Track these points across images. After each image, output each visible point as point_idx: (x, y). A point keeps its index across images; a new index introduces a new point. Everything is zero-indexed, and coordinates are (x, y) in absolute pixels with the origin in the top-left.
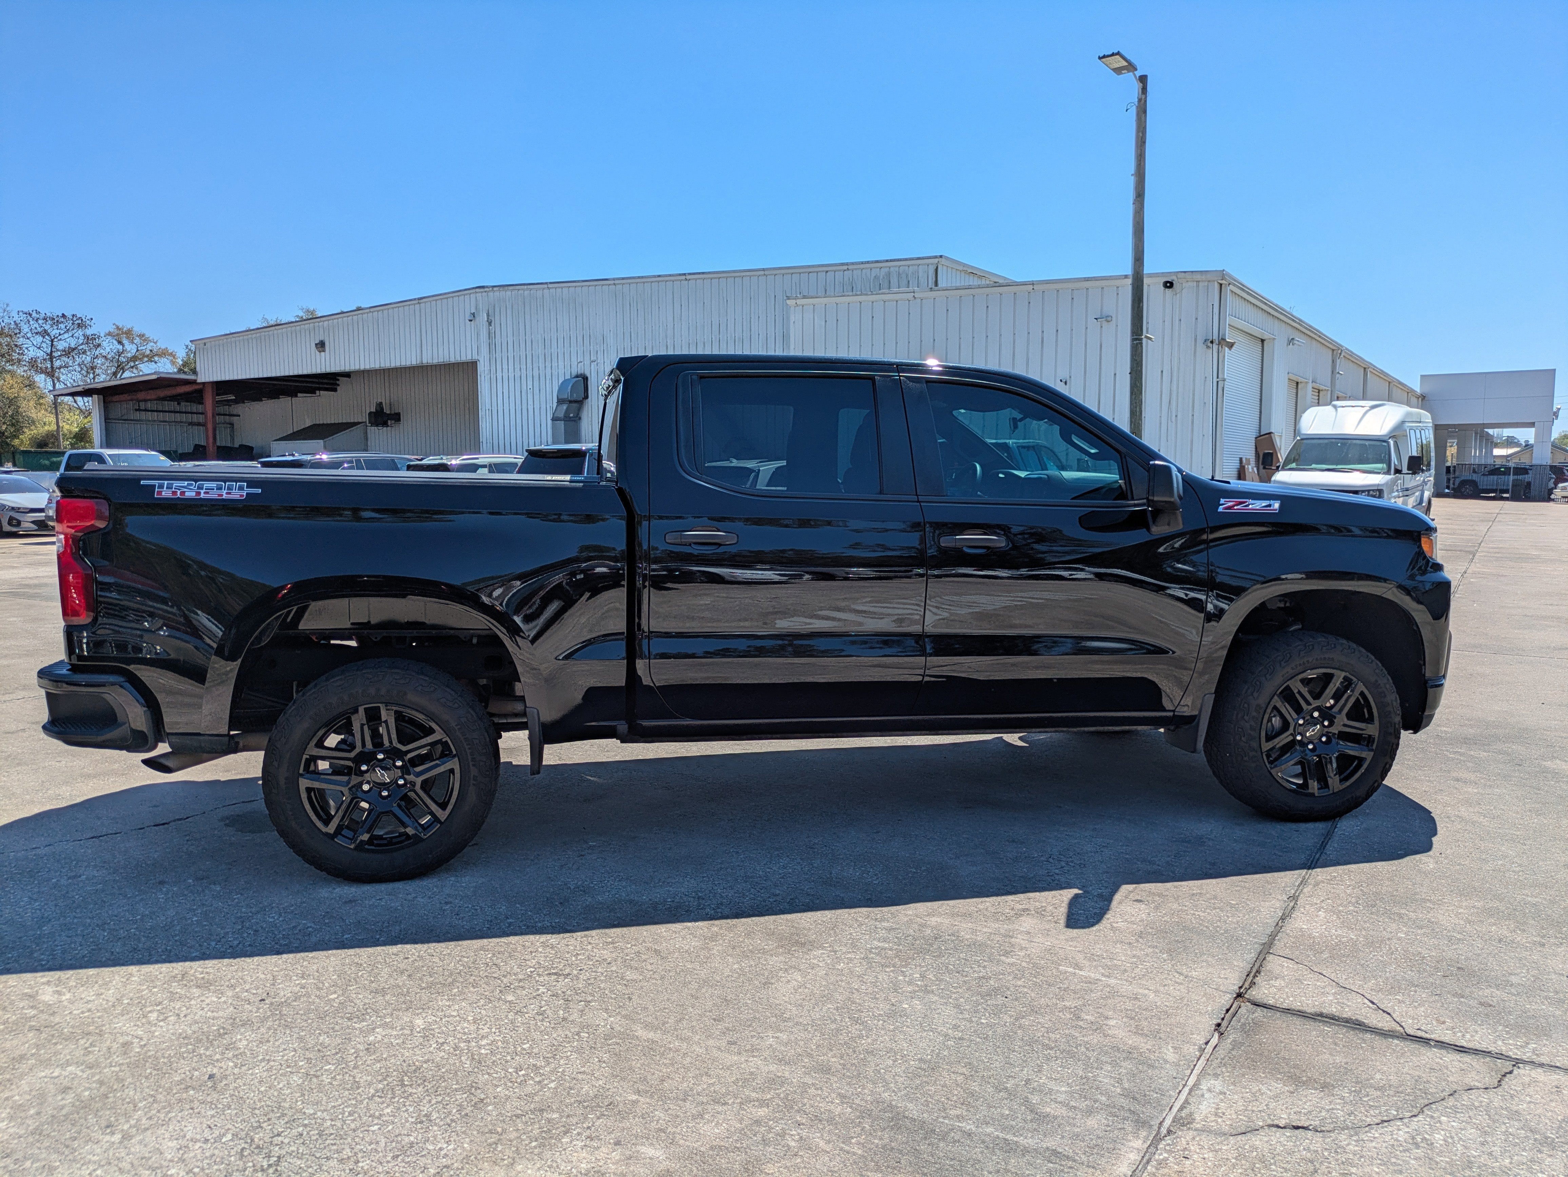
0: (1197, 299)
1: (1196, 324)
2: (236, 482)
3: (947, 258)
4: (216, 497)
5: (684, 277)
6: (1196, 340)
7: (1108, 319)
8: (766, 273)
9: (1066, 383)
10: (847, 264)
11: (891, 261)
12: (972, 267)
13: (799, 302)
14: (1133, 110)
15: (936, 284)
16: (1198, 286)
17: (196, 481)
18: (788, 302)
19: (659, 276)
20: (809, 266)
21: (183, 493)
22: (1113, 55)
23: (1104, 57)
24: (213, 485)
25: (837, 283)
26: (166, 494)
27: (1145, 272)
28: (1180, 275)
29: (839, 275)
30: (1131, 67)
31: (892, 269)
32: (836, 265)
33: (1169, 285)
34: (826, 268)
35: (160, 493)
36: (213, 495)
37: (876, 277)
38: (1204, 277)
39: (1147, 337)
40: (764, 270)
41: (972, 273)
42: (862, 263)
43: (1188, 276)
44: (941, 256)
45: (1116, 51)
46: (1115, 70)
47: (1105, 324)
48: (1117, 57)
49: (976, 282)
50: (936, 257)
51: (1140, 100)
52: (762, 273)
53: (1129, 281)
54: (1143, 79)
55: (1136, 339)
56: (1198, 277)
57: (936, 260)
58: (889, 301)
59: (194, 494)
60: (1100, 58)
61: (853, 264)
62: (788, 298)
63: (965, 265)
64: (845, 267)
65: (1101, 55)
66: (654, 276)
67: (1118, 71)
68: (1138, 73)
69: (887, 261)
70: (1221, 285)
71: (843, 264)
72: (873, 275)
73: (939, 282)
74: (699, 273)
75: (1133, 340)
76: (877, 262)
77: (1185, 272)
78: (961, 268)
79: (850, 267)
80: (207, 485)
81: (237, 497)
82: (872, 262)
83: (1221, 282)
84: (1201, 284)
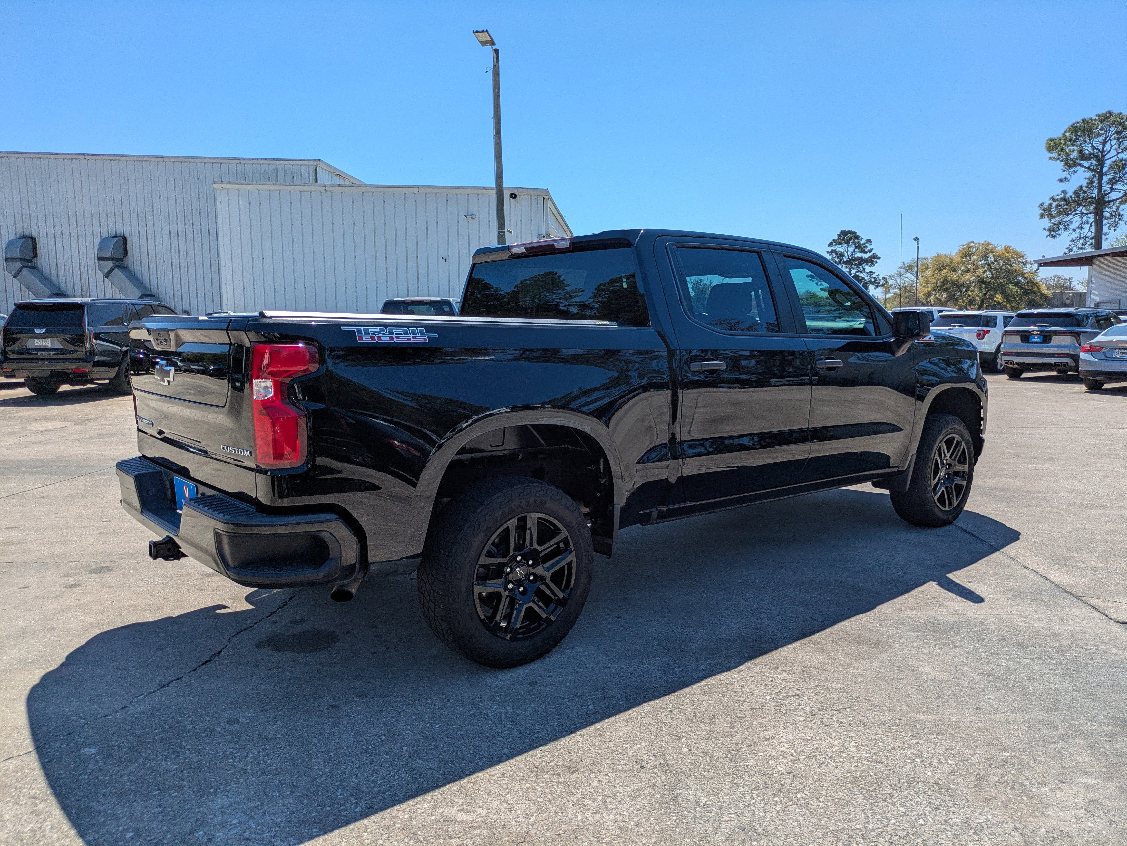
0: (531, 208)
1: (532, 223)
2: (417, 327)
3: (323, 162)
4: (405, 341)
5: (83, 157)
6: (532, 234)
7: (473, 216)
8: (165, 159)
9: (446, 260)
10: (239, 159)
11: (278, 160)
12: (340, 171)
13: (224, 186)
14: (490, 74)
15: (316, 181)
16: (531, 198)
17: (386, 327)
18: (215, 186)
19: (57, 154)
20: (205, 158)
21: (379, 338)
22: (483, 31)
23: (477, 32)
24: (400, 330)
25: (231, 172)
26: (366, 339)
27: (504, 186)
28: (520, 190)
29: (232, 167)
30: (492, 43)
31: (278, 166)
32: (229, 159)
33: (513, 196)
34: (221, 161)
35: (361, 338)
36: (403, 339)
37: (265, 171)
38: (535, 192)
39: (508, 231)
40: (163, 157)
41: (339, 175)
42: (253, 159)
43: (525, 191)
44: (319, 160)
45: (485, 30)
46: (481, 42)
47: (471, 220)
48: (486, 33)
49: (341, 181)
50: (315, 160)
51: (495, 66)
52: (162, 159)
53: (494, 192)
54: (496, 51)
55: (501, 232)
56: (531, 192)
57: (315, 163)
58: (304, 191)
59: (388, 339)
60: (474, 32)
61: (244, 159)
62: (215, 182)
63: (334, 168)
64: (238, 161)
65: (475, 30)
66: (52, 154)
67: (483, 43)
68: (494, 47)
69: (274, 159)
70: (544, 198)
71: (235, 159)
72: (263, 170)
73: (318, 180)
74: (99, 155)
75: (499, 232)
76: (266, 159)
77: (523, 188)
78: (332, 171)
79: (242, 161)
80: (396, 330)
81: (421, 341)
82: (261, 159)
83: (545, 197)
84: (533, 197)
